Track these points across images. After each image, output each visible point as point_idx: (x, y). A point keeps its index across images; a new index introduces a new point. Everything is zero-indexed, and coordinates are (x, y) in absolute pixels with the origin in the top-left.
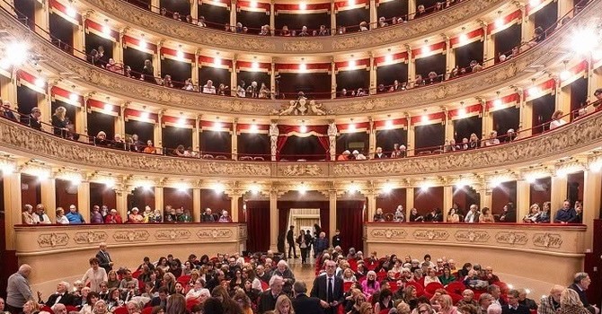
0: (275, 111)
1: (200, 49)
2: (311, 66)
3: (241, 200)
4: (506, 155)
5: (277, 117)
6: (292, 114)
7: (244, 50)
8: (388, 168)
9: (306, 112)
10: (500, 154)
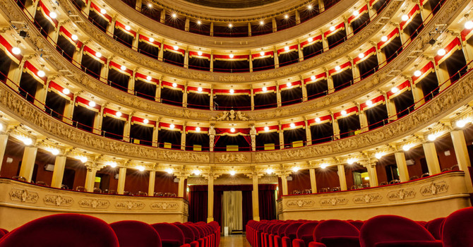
0: (213, 118)
1: (163, 76)
2: (237, 91)
3: (186, 181)
4: (383, 136)
5: (214, 122)
6: (225, 119)
7: (193, 79)
8: (295, 154)
9: (235, 118)
10: (378, 135)
